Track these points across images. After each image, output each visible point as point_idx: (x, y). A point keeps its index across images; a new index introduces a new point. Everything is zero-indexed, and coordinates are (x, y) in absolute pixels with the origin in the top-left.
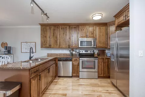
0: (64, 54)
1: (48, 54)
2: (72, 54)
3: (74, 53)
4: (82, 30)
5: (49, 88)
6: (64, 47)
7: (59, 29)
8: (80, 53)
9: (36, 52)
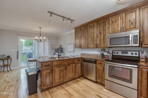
0: (94, 55)
1: (81, 54)
2: (103, 56)
3: (105, 54)
4: (113, 22)
5: (62, 85)
6: (91, 47)
7: (87, 29)
8: (114, 54)
9: (74, 52)
